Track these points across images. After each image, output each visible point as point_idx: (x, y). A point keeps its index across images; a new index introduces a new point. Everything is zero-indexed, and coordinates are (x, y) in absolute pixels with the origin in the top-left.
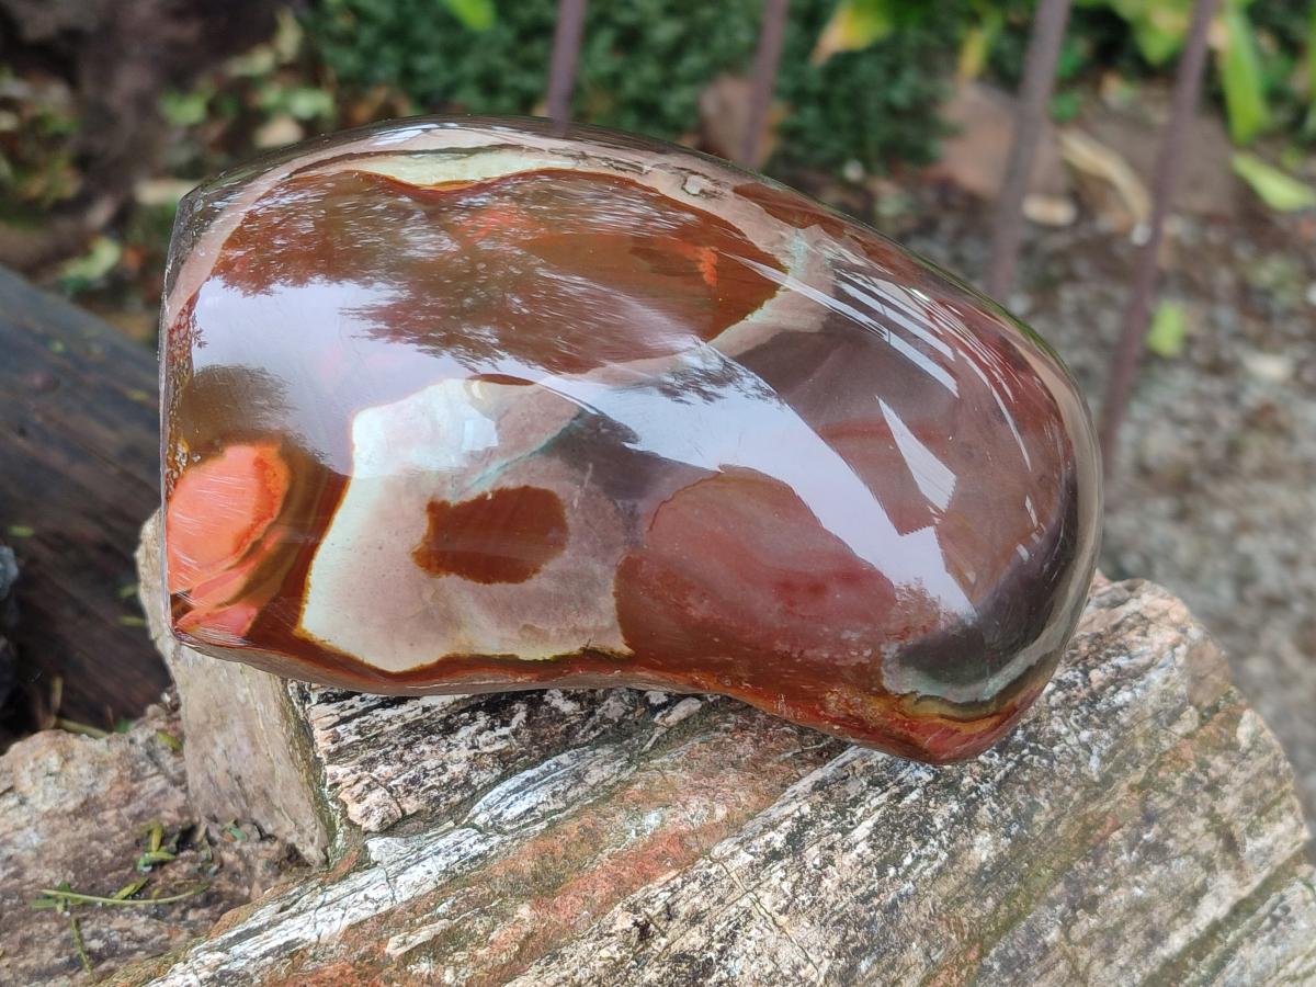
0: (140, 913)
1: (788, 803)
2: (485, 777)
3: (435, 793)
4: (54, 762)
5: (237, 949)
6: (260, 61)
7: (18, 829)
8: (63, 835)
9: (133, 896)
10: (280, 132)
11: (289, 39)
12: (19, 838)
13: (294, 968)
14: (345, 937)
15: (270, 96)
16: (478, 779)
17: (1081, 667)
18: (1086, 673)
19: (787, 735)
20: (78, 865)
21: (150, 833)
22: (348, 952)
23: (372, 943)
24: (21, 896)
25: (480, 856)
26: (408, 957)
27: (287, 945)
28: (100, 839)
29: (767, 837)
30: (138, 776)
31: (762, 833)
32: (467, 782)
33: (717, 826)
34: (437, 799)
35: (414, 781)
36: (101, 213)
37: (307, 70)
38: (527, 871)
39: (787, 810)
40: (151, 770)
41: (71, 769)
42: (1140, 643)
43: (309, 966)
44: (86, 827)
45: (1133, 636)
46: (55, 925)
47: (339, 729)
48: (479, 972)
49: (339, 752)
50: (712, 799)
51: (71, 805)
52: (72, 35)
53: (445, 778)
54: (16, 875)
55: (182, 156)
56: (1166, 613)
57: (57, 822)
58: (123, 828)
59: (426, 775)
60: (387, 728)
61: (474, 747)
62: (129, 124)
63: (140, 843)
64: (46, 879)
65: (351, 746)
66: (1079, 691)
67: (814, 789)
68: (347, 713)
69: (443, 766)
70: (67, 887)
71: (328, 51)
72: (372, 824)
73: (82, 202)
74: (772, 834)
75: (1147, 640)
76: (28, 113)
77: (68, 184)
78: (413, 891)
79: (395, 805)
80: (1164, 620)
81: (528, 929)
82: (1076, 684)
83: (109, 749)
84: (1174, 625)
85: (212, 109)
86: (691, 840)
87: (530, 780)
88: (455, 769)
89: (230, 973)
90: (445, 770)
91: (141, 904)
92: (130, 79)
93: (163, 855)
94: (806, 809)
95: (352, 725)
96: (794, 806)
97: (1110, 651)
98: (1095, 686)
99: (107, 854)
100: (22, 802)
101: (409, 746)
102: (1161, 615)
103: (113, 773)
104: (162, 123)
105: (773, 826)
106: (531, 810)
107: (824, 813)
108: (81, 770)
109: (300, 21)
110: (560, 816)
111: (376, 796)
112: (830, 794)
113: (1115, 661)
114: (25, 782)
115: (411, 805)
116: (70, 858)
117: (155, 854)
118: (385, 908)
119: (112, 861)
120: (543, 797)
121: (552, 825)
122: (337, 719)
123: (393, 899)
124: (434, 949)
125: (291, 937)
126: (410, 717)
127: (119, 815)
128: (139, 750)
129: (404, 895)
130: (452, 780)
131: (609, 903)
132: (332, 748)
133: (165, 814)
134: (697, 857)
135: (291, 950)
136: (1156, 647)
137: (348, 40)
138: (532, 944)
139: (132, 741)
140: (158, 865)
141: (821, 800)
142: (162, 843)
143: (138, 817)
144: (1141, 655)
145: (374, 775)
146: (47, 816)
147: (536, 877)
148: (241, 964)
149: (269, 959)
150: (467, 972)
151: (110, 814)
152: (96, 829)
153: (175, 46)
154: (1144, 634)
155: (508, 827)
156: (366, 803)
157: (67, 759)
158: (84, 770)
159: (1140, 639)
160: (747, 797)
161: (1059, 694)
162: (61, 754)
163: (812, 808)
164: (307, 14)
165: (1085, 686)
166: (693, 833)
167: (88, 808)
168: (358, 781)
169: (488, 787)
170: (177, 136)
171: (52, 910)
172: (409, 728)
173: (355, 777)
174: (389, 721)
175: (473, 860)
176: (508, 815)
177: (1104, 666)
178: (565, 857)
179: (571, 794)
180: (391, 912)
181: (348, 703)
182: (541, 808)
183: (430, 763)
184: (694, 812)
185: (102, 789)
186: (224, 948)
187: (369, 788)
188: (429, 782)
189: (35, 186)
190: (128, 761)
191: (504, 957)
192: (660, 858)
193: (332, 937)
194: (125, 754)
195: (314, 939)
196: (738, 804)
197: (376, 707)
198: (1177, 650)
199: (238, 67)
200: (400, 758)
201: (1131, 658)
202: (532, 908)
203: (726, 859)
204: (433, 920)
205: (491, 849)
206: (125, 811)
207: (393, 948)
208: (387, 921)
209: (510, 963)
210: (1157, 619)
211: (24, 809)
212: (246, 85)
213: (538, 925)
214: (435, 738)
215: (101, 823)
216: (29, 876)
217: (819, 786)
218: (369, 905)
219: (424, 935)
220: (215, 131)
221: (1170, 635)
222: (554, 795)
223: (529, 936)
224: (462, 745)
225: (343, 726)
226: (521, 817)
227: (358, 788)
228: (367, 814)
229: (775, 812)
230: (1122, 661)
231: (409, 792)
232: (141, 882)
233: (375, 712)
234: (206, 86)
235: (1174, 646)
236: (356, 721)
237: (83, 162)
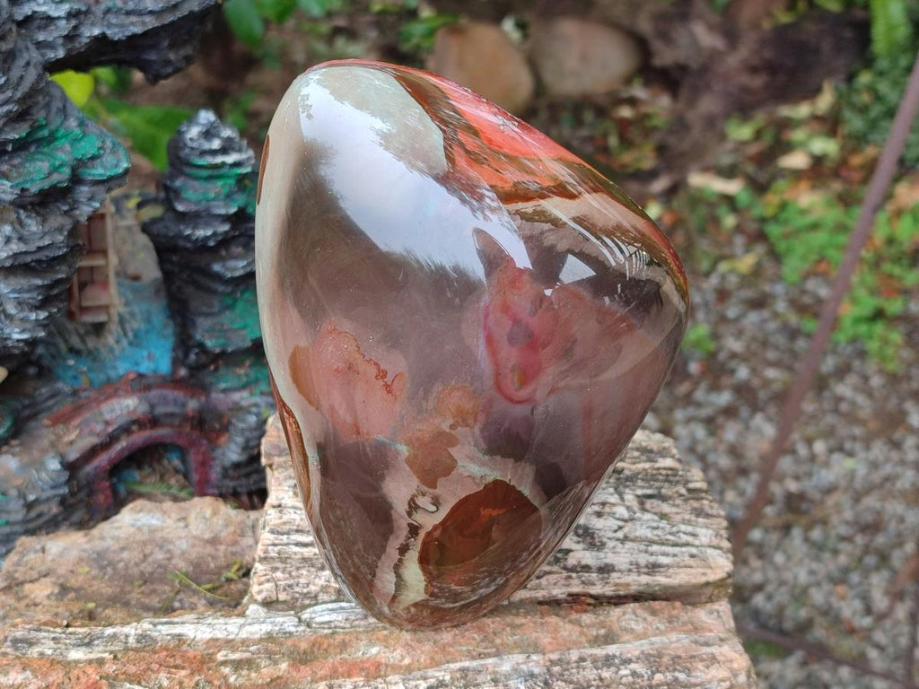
0: (205, 598)
1: (440, 671)
2: (326, 598)
3: (297, 595)
4: (208, 513)
5: (159, 627)
6: (803, 110)
7: (180, 538)
8: (197, 549)
9: (209, 590)
10: (797, 160)
11: (825, 101)
12: (178, 543)
13: (178, 646)
14: (208, 642)
15: (798, 135)
16: (322, 597)
17: (654, 669)
18: (653, 673)
19: (474, 639)
20: (197, 565)
21: (235, 563)
22: (205, 650)
23: (216, 650)
24: (165, 570)
25: (289, 633)
26: (224, 663)
27: (179, 635)
28: (213, 557)
29: (418, 682)
30: (242, 535)
31: (418, 679)
32: (316, 597)
33: (401, 667)
34: (297, 599)
35: (290, 586)
36: (660, 185)
37: (830, 124)
38: (302, 648)
39: (437, 674)
40: (250, 534)
41: (215, 520)
42: (702, 671)
43: (185, 648)
44: (209, 549)
45: (700, 666)
46: (170, 589)
47: (270, 548)
48: (247, 683)
49: (265, 559)
50: (408, 653)
51: (207, 536)
52: (683, 68)
53: (305, 591)
54: (169, 559)
55: (726, 160)
56: (731, 661)
57: (197, 542)
58: (225, 557)
59: (297, 585)
60: (293, 556)
61: (328, 581)
62: (696, 132)
63: (228, 567)
64: (180, 566)
65: (272, 558)
66: (643, 681)
67: (460, 670)
68: (277, 542)
69: (308, 585)
70: (186, 575)
71: (848, 114)
72: (259, 598)
73: (652, 175)
74: (421, 682)
75: (706, 670)
76: (644, 109)
77: (647, 160)
78: (249, 635)
79: (275, 593)
80: (728, 665)
81: (281, 674)
82: (643, 677)
83: (237, 517)
84: (731, 670)
85: (758, 135)
86: (383, 668)
87: (342, 608)
88: (313, 588)
89: (149, 635)
90: (308, 586)
91: (209, 595)
92: (708, 104)
93: (235, 577)
94: (448, 678)
95: (276, 549)
96: (443, 673)
97: (678, 667)
98: (654, 682)
99: (212, 565)
100: (186, 526)
101: (298, 569)
102: (727, 661)
103: (232, 529)
104: (722, 137)
105: (425, 679)
106: (331, 622)
107: (456, 683)
108: (218, 522)
109: (836, 89)
110: (341, 630)
111: (267, 586)
112: (466, 676)
113: (677, 674)
114: (192, 518)
115: (282, 597)
116: (196, 561)
117: (231, 574)
118: (231, 637)
119: (212, 570)
120: (340, 618)
121: (333, 633)
122: (270, 542)
123: (238, 634)
124: (237, 665)
125: (183, 632)
126: (306, 555)
127: (227, 549)
128: (249, 523)
129: (243, 634)
130: (308, 593)
131: (322, 679)
132: (263, 555)
133: (247, 557)
134: (380, 676)
135: (179, 638)
136: (709, 677)
137: (863, 110)
138: (279, 681)
139: (248, 517)
140: (229, 580)
141: (459, 676)
142: (238, 570)
143: (233, 554)
144: (697, 677)
145: (274, 575)
146: (195, 537)
147: (305, 653)
148: (156, 634)
149: (169, 637)
150: (241, 681)
151: (222, 548)
152: (213, 552)
153: (745, 90)
154: (707, 667)
155: (314, 625)
156: (262, 587)
157: (215, 513)
158: (220, 522)
159: (702, 668)
160: (425, 660)
161: (630, 678)
162: (213, 510)
163: (451, 678)
164: (843, 86)
165: (649, 680)
166: (387, 666)
167: (214, 541)
168: (266, 575)
169: (324, 603)
170: (729, 146)
171: (173, 581)
172: (304, 560)
173: (265, 573)
174: (295, 553)
175: (285, 633)
176: (317, 620)
177: (668, 674)
178: (325, 650)
179: (356, 623)
180: (233, 640)
181: (281, 537)
182: (336, 623)
183: (303, 581)
184: (396, 655)
185: (223, 534)
186: (155, 625)
187: (268, 581)
188: (297, 589)
189: (627, 158)
190: (242, 526)
191: (260, 681)
192: (362, 669)
193: (202, 640)
194: (242, 522)
195: (192, 637)
196: (418, 661)
197: (292, 544)
198: (722, 683)
199: (786, 111)
200: (290, 573)
201: (688, 676)
202: (289, 666)
203: (391, 684)
204: (245, 652)
205: (297, 632)
206: (230, 549)
207: (220, 657)
208: (230, 644)
209: (262, 685)
210: (724, 663)
211: (186, 530)
212: (786, 124)
213: (286, 674)
214: (312, 569)
215: (216, 550)
216: (174, 562)
217: (463, 670)
218: (225, 633)
219: (236, 656)
220: (754, 149)
221: (723, 673)
222: (347, 620)
223: (278, 677)
224: (323, 578)
225: (272, 547)
226: (323, 623)
227: (263, 579)
228: (260, 592)
229: (430, 672)
230: (682, 676)
231: (285, 590)
232: (217, 584)
233: (291, 546)
234: (760, 118)
235: (723, 680)
236: (280, 547)
237: (661, 150)
